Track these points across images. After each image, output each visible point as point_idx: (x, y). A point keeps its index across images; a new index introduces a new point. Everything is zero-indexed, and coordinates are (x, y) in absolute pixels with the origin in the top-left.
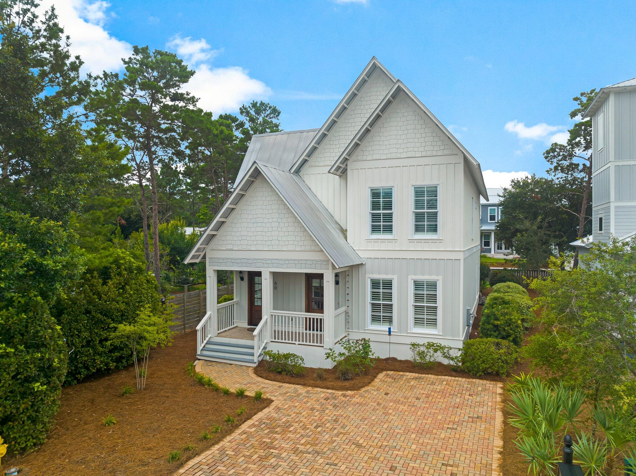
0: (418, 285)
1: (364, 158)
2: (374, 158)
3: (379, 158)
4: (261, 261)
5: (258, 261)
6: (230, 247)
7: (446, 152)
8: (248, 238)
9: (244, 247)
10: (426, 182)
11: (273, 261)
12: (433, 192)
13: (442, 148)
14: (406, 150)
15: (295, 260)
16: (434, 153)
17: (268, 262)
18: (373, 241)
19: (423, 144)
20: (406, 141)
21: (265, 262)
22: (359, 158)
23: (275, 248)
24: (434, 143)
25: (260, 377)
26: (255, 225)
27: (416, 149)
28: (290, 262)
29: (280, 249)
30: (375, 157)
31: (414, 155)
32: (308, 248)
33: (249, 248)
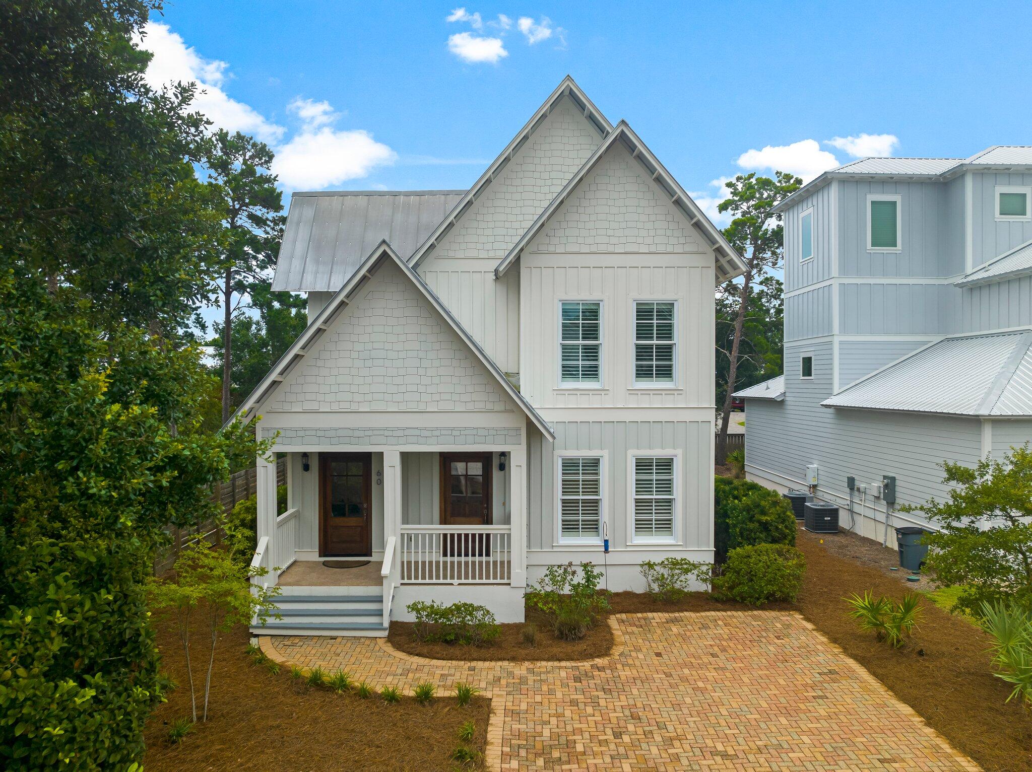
0: (643, 465)
1: (551, 249)
2: (568, 249)
3: (576, 249)
4: (381, 432)
5: (376, 432)
6: (314, 406)
7: (688, 248)
8: (354, 389)
9: (345, 406)
10: (655, 295)
11: (407, 432)
12: (666, 311)
13: (682, 240)
14: (623, 240)
15: (453, 429)
16: (670, 249)
17: (395, 433)
18: (567, 393)
19: (652, 233)
20: (623, 225)
21: (390, 433)
22: (541, 248)
23: (413, 407)
24: (669, 233)
25: (417, 655)
26: (369, 363)
27: (640, 240)
28: (443, 432)
29: (422, 407)
30: (570, 248)
31: (636, 250)
32: (481, 405)
33: (354, 407)
